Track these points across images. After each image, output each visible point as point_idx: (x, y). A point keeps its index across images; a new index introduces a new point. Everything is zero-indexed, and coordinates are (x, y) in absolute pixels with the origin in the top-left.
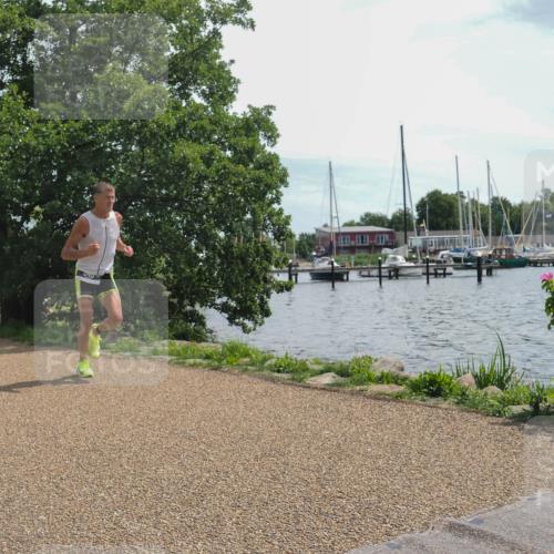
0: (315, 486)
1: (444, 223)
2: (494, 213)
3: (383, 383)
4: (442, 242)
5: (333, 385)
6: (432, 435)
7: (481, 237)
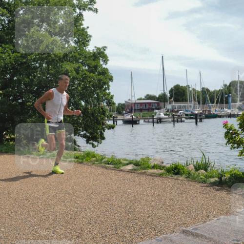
0: (124, 214)
1: (181, 99)
2: (203, 94)
3: (154, 169)
4: (180, 107)
5: (132, 170)
6: (176, 192)
7: (197, 105)
